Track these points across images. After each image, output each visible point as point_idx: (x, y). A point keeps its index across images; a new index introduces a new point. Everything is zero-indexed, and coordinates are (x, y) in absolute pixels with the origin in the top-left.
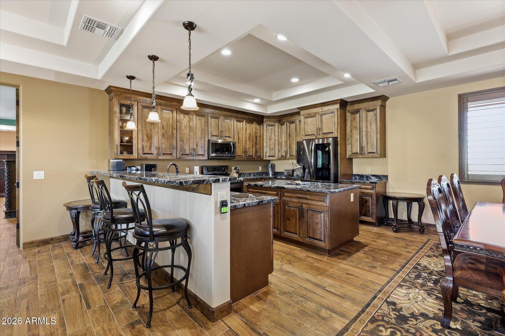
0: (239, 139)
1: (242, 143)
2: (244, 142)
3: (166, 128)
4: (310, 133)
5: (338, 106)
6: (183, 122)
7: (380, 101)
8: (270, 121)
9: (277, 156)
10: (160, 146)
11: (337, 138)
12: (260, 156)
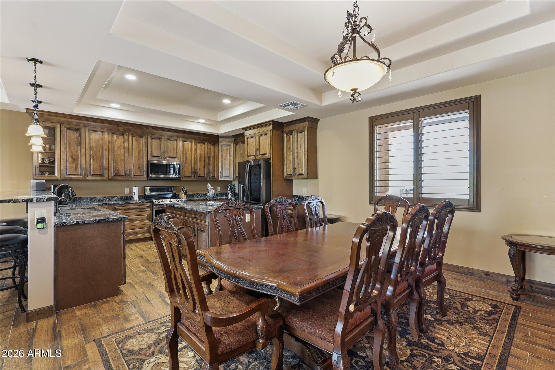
0: (186, 159)
1: (190, 163)
2: (193, 162)
3: (95, 149)
4: (251, 154)
5: (270, 127)
6: (117, 142)
7: (307, 123)
8: (225, 141)
9: (232, 176)
10: (88, 167)
11: (270, 159)
12: (214, 177)
